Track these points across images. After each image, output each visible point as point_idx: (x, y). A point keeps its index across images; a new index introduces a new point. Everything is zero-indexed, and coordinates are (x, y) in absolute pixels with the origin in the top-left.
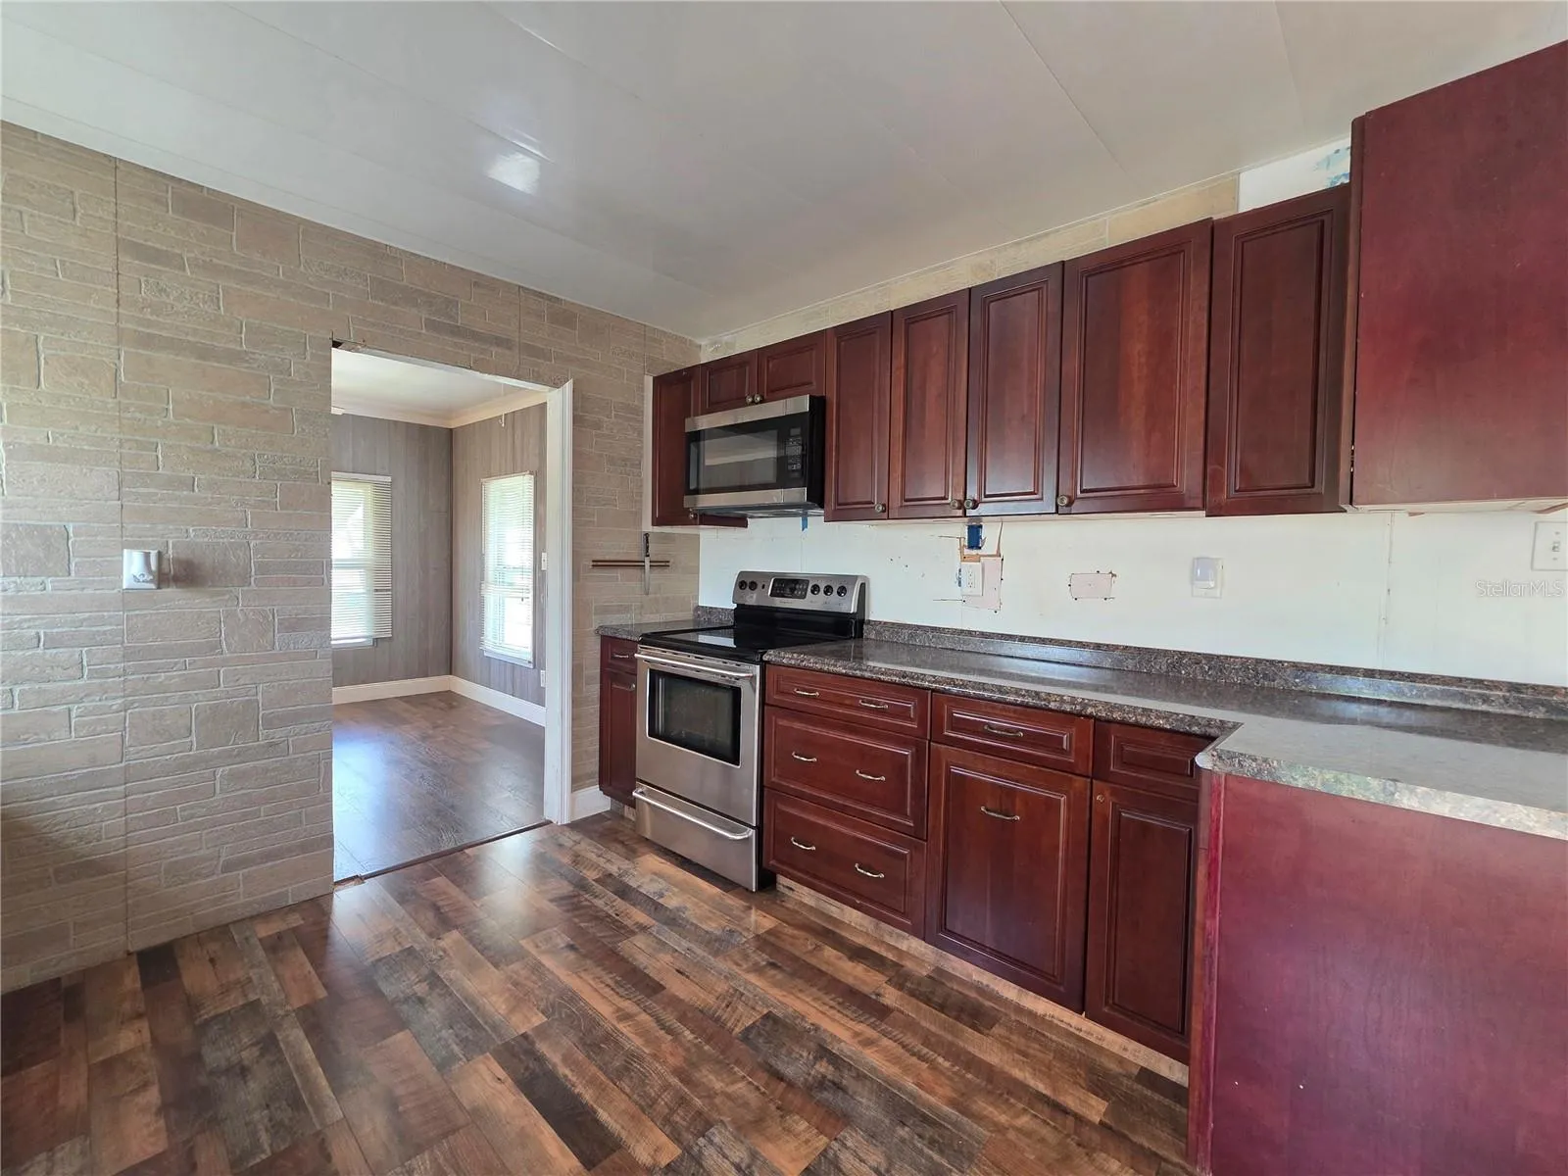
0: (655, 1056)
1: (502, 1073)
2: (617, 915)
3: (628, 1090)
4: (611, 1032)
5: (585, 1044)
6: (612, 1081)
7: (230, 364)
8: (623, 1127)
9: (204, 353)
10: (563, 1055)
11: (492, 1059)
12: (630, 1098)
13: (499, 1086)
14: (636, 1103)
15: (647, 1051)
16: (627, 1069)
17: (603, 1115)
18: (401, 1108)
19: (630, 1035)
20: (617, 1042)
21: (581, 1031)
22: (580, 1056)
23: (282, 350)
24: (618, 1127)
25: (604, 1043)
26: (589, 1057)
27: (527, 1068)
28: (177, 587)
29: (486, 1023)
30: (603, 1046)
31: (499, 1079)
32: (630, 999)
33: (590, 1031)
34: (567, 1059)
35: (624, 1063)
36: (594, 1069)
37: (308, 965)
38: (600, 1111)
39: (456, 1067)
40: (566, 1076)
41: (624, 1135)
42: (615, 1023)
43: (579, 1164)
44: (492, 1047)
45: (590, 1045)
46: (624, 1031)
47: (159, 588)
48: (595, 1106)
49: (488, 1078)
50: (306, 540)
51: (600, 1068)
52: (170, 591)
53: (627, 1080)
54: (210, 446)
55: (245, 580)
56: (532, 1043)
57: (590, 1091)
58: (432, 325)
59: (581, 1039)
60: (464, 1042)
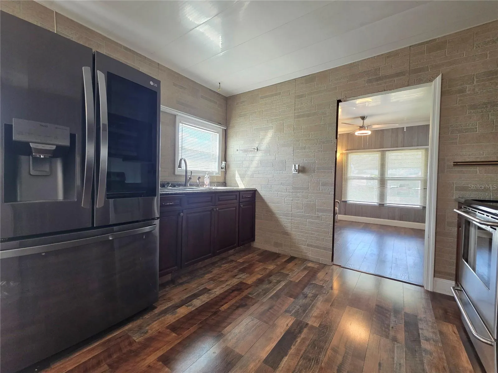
0: (321, 368)
1: (289, 325)
2: (392, 328)
3: (300, 363)
4: (324, 348)
5: (314, 342)
6: (302, 356)
7: (313, 116)
8: (283, 367)
9: (308, 116)
10: (305, 337)
11: (294, 320)
12: (297, 365)
13: (285, 325)
14: (296, 368)
15: (323, 364)
16: (310, 360)
17: (286, 359)
18: (270, 310)
19: (327, 355)
20: (320, 352)
21: (319, 338)
22: (307, 343)
23: (324, 108)
24: (283, 366)
25: (318, 348)
26: (309, 345)
27: (295, 330)
28: (302, 173)
29: (307, 313)
30: (316, 348)
31: (288, 325)
32: (346, 349)
33: (321, 342)
34: (304, 340)
35: (312, 358)
36: (304, 349)
37: (303, 276)
38: (287, 357)
39: (287, 314)
40: (297, 341)
41: (280, 369)
42: (330, 348)
43: (264, 358)
44: (299, 318)
45: (314, 344)
46: (328, 352)
47: (298, 173)
48: (288, 355)
49: (287, 322)
50: (329, 160)
51: (305, 351)
52: (300, 174)
53: (304, 361)
54: (309, 138)
55: (314, 171)
56: (305, 327)
57: (294, 351)
58: (370, 81)
59: (316, 340)
60: (297, 312)
